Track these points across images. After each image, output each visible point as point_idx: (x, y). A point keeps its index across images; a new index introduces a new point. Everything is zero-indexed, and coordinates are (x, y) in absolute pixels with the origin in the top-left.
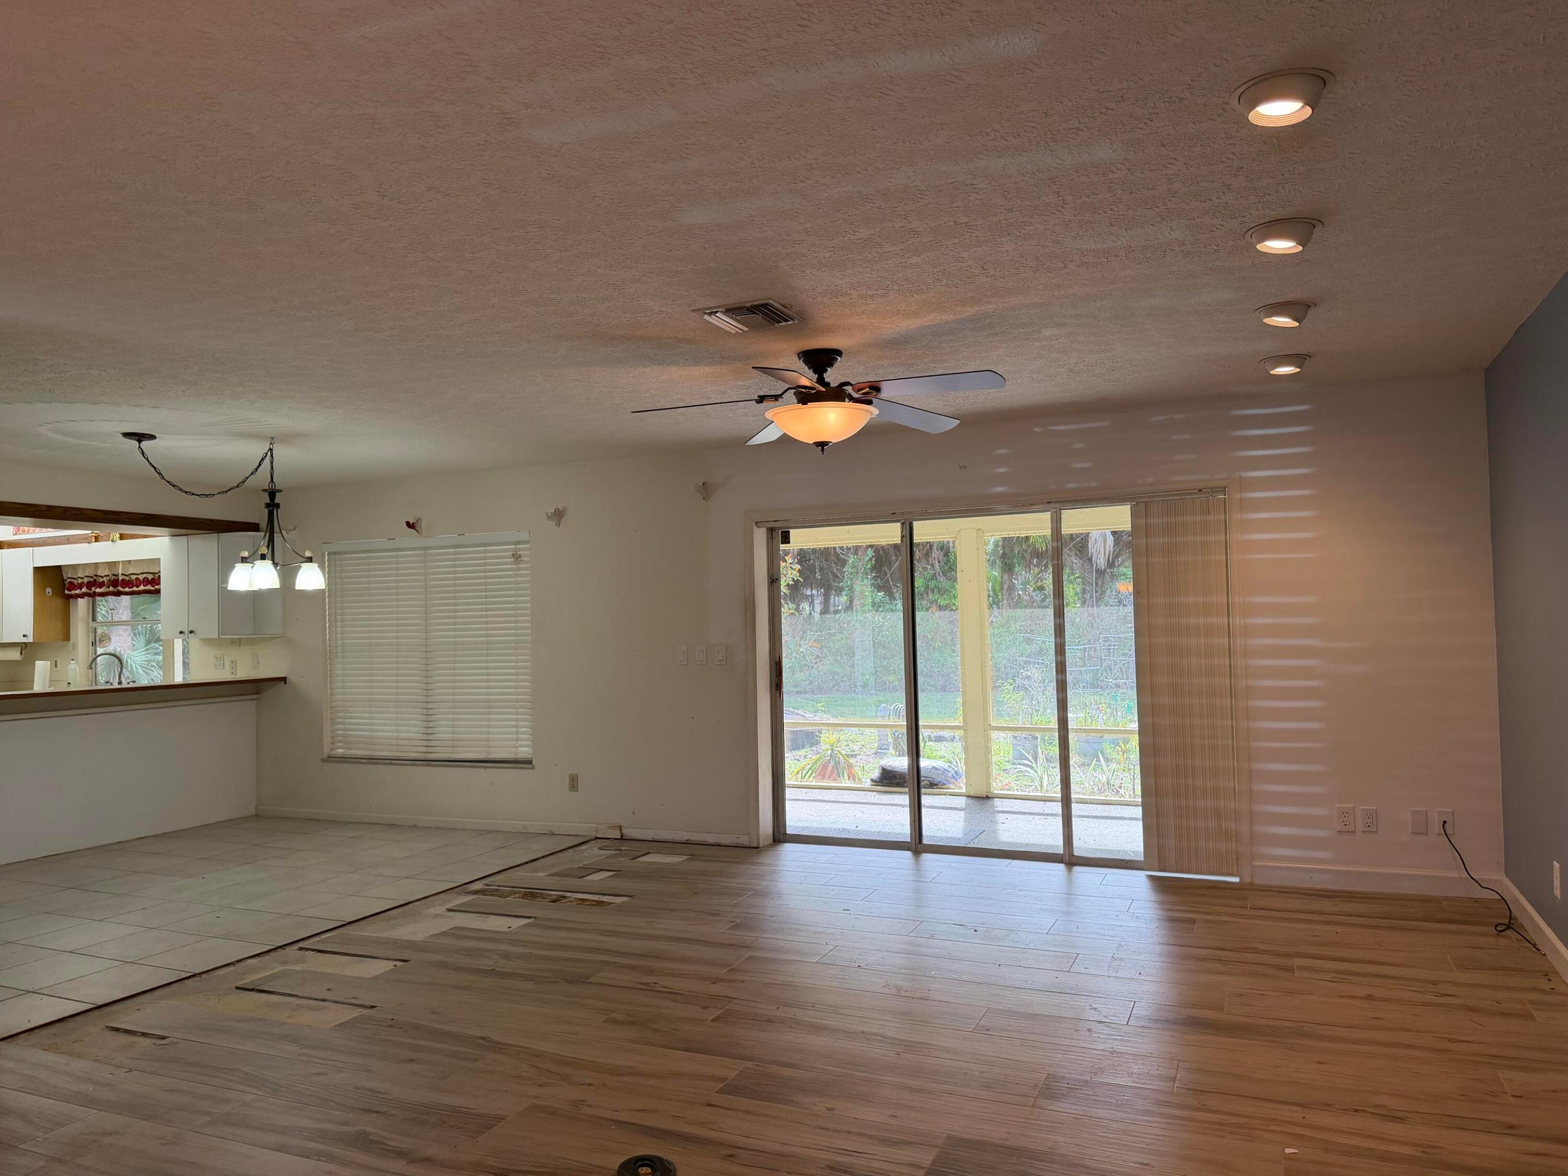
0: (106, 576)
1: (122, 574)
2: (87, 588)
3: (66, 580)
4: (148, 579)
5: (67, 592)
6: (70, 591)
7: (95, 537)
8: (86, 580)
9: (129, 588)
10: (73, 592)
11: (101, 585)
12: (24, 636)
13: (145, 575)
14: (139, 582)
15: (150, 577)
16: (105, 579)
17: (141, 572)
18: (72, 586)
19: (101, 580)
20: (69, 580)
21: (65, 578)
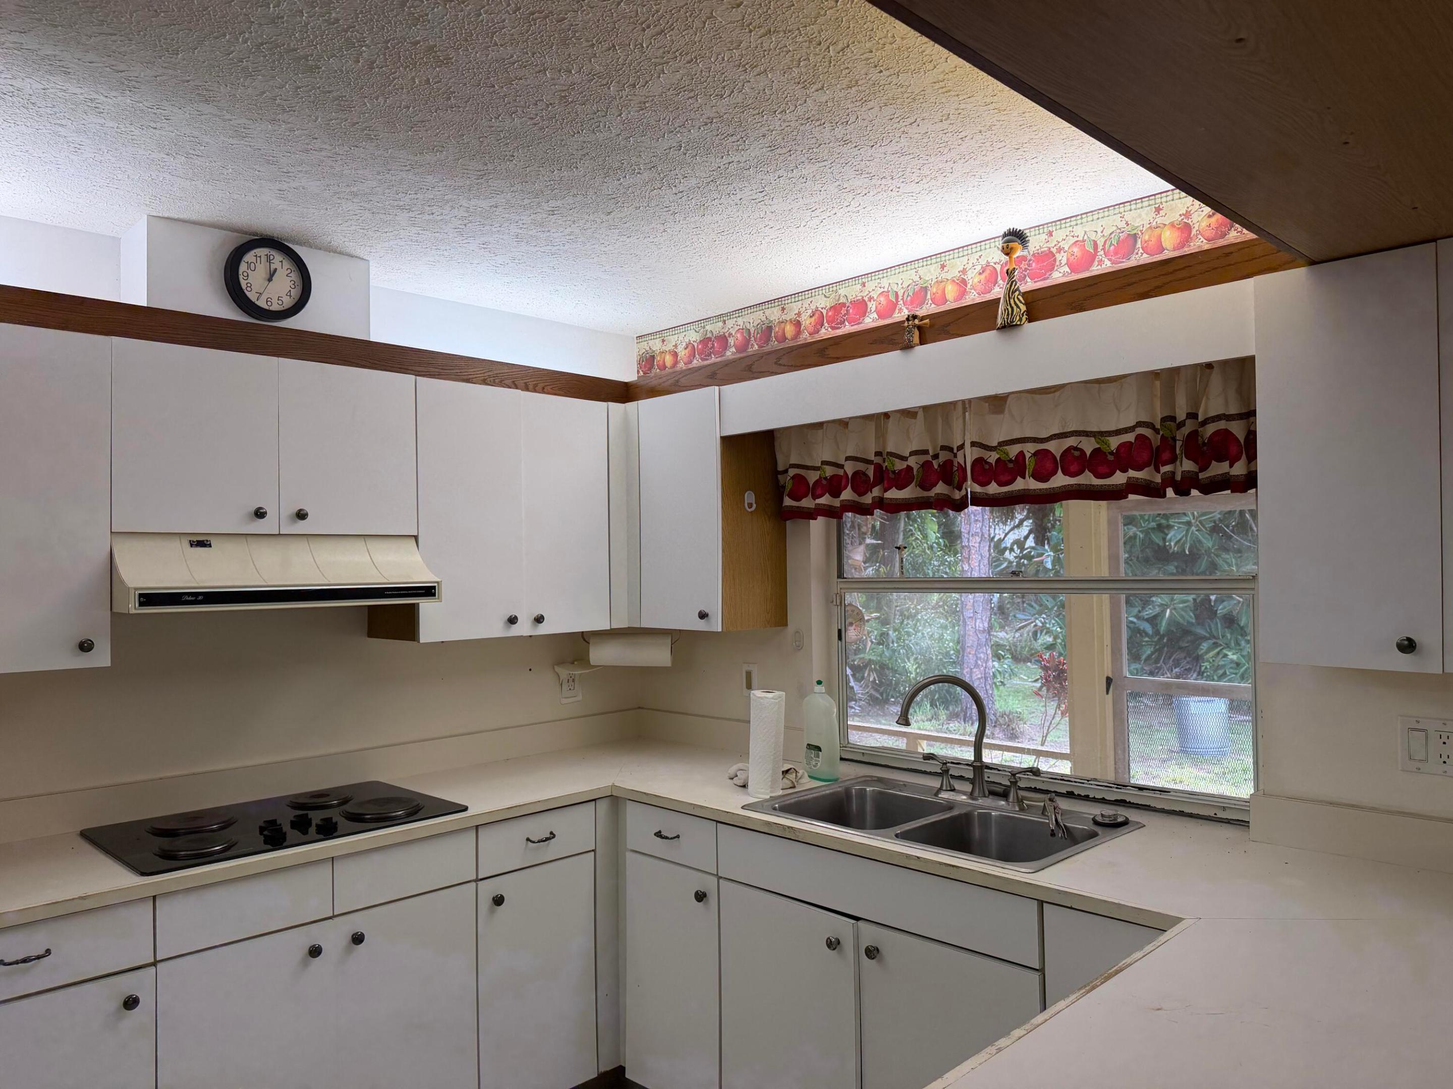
0: (913, 453)
1: (973, 444)
2: (854, 489)
3: (786, 471)
4: (1082, 451)
5: (788, 502)
6: (798, 499)
7: (919, 328)
8: (850, 468)
9: (1001, 484)
10: (807, 503)
11: (902, 479)
12: (703, 616)
13: (1071, 442)
14: (1049, 465)
15: (1088, 446)
16: (912, 462)
17: (1056, 431)
18: (801, 488)
19: (900, 465)
20: (792, 472)
21: (780, 468)
